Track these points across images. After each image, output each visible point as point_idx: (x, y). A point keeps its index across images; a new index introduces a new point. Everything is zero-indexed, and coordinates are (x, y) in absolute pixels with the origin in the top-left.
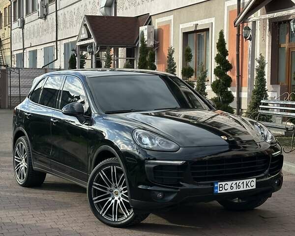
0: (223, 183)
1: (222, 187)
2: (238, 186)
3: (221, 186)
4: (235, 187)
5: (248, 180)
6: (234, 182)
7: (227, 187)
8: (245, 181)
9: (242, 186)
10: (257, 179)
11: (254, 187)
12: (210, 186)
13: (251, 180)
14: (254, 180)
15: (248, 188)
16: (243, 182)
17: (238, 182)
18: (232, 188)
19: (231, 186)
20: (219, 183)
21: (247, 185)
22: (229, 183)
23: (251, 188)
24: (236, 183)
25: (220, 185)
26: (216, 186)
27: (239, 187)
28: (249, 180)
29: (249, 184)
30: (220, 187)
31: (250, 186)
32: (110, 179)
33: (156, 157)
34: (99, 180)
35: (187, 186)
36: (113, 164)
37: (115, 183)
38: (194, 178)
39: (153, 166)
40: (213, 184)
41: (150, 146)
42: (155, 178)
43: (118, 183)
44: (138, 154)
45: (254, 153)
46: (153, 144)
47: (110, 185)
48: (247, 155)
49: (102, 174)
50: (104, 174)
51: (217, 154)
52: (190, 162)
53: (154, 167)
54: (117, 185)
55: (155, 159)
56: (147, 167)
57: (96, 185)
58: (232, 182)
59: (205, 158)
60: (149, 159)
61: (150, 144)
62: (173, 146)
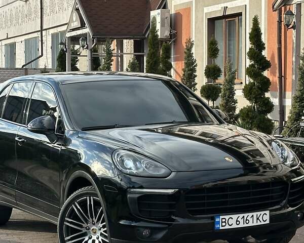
0: (227, 217)
1: (225, 222)
2: (246, 220)
3: (224, 220)
4: (242, 221)
5: (259, 213)
6: (241, 215)
7: (232, 221)
8: (255, 214)
9: (251, 220)
10: (271, 211)
11: (268, 222)
12: (210, 221)
13: (263, 213)
14: (268, 212)
15: (259, 223)
16: (253, 216)
17: (246, 215)
18: (238, 223)
19: (237, 221)
20: (221, 217)
21: (258, 219)
22: (235, 217)
23: (263, 223)
24: (244, 217)
25: (222, 219)
26: (217, 220)
27: (247, 222)
28: (261, 213)
29: (260, 218)
30: (222, 222)
31: (261, 220)
32: (86, 212)
33: (144, 185)
34: (73, 215)
35: (180, 221)
36: (90, 195)
37: (92, 218)
38: (188, 210)
39: (137, 196)
40: (213, 218)
41: (134, 171)
42: (140, 211)
43: (96, 218)
44: (119, 181)
45: (271, 178)
46: (137, 168)
47: (87, 222)
48: (263, 181)
49: (76, 207)
50: (79, 207)
51: (224, 180)
52: (184, 190)
53: (139, 198)
54: (95, 221)
55: (142, 187)
56: (129, 197)
57: (68, 222)
58: (238, 215)
59: (205, 185)
60: (134, 187)
61: (133, 169)
62: (163, 171)
